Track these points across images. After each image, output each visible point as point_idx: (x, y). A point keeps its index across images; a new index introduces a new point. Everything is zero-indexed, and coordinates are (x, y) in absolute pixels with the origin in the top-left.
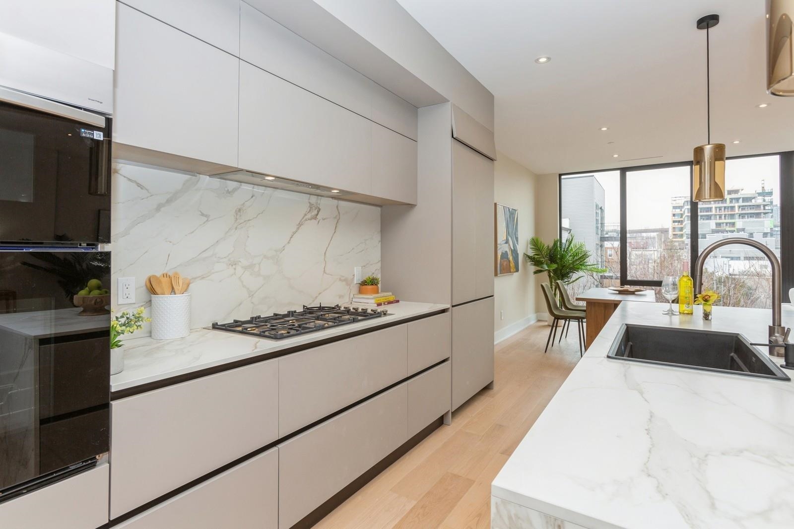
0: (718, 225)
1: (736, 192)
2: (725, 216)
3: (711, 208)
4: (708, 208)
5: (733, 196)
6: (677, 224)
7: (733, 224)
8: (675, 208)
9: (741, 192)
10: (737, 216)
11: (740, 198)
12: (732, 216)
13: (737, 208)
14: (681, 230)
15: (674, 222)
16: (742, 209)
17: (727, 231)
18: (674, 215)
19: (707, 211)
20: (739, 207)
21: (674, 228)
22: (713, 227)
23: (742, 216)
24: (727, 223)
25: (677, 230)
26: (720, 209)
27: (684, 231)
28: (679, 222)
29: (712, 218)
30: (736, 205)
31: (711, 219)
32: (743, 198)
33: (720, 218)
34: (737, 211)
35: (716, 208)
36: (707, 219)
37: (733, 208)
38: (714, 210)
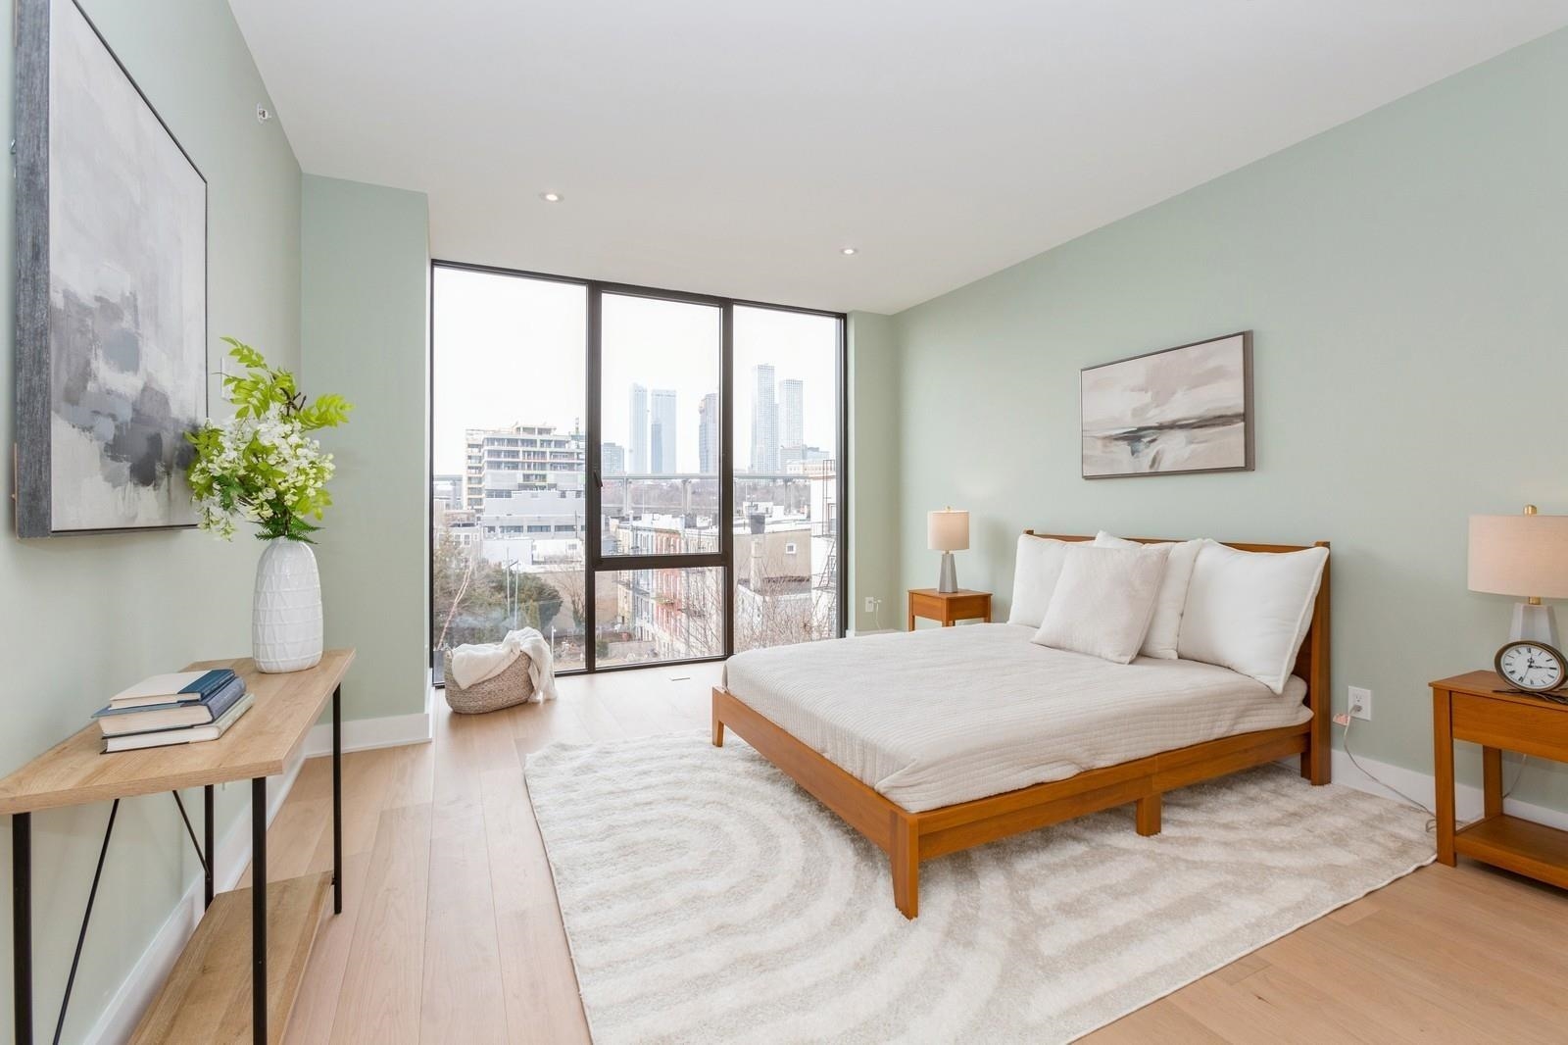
0: (527, 477)
1: (548, 431)
2: (535, 465)
3: (518, 452)
4: (514, 451)
5: (545, 437)
6: (474, 471)
7: (544, 477)
8: (470, 446)
9: (553, 433)
10: (548, 466)
11: (551, 441)
12: (543, 466)
13: (548, 454)
14: (480, 480)
15: (469, 468)
16: (555, 457)
17: (536, 487)
18: (470, 457)
19: (513, 457)
20: (551, 453)
21: (470, 479)
22: (521, 480)
23: (554, 466)
24: (536, 476)
25: (473, 481)
26: (529, 453)
27: (483, 483)
28: (476, 468)
29: (520, 466)
30: (548, 450)
31: (517, 469)
32: (556, 442)
33: (529, 466)
34: (548, 459)
35: (524, 452)
36: (513, 468)
37: (544, 453)
38: (521, 454)
